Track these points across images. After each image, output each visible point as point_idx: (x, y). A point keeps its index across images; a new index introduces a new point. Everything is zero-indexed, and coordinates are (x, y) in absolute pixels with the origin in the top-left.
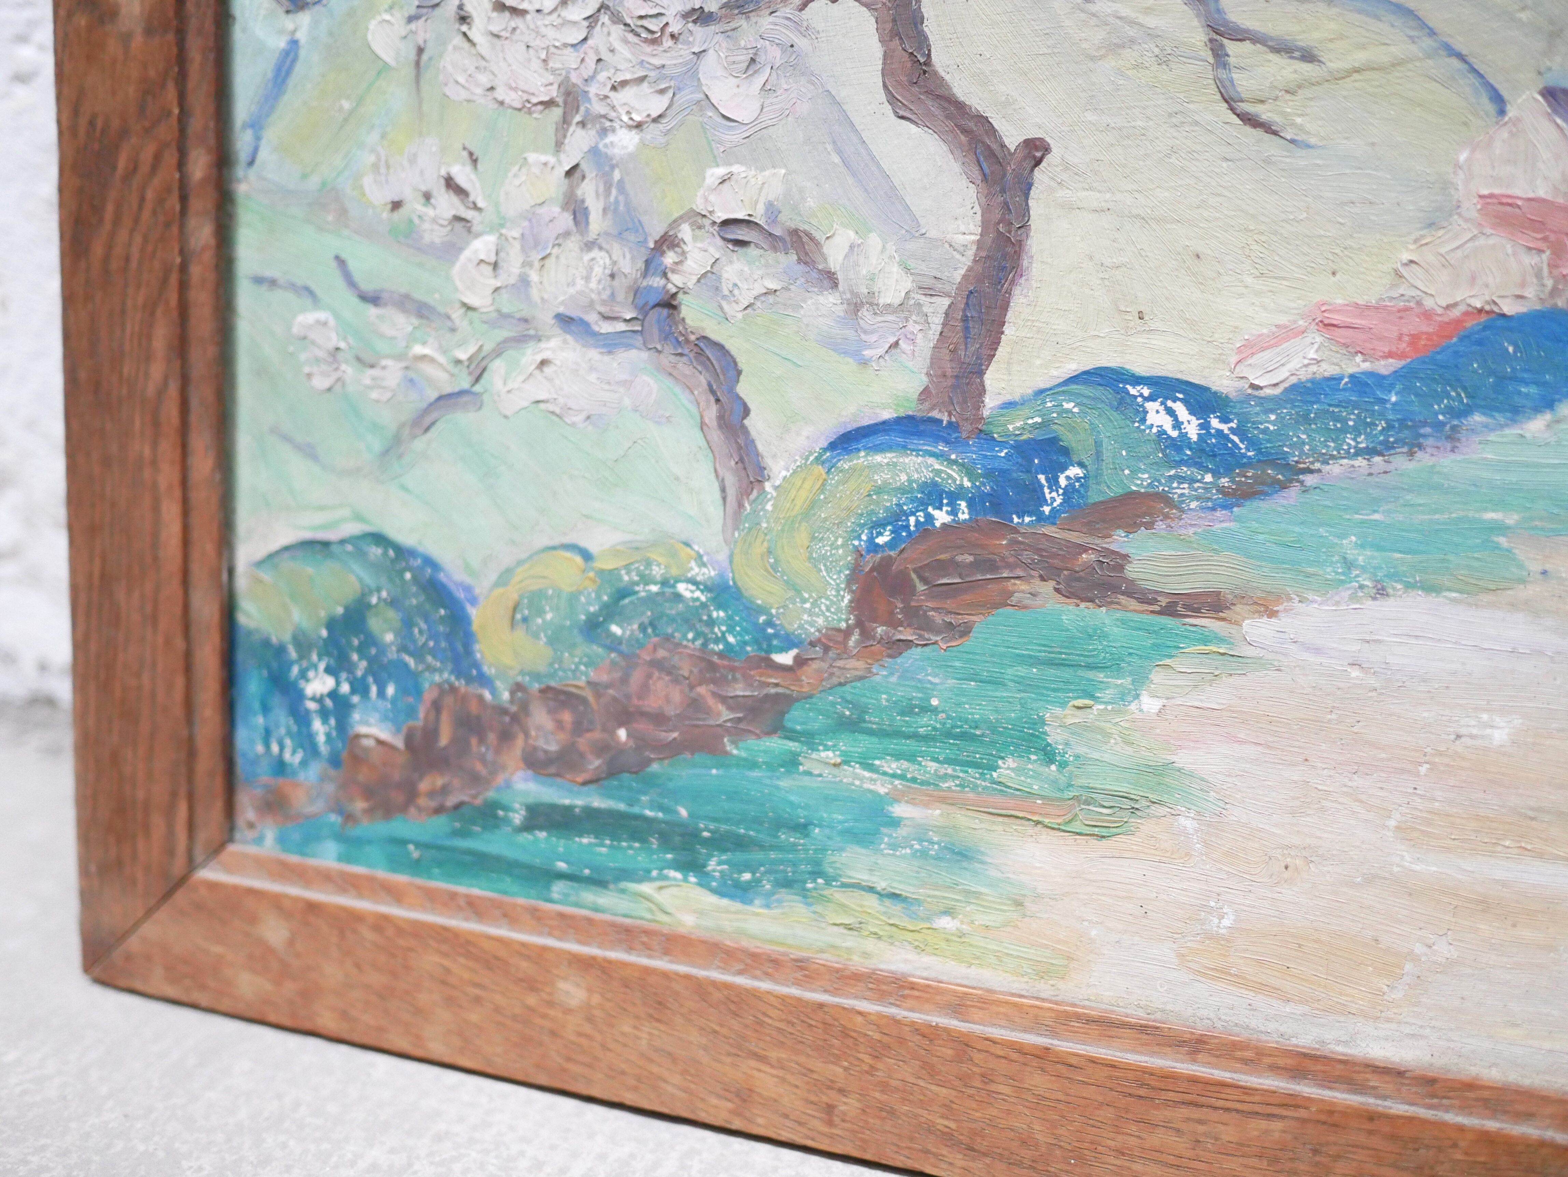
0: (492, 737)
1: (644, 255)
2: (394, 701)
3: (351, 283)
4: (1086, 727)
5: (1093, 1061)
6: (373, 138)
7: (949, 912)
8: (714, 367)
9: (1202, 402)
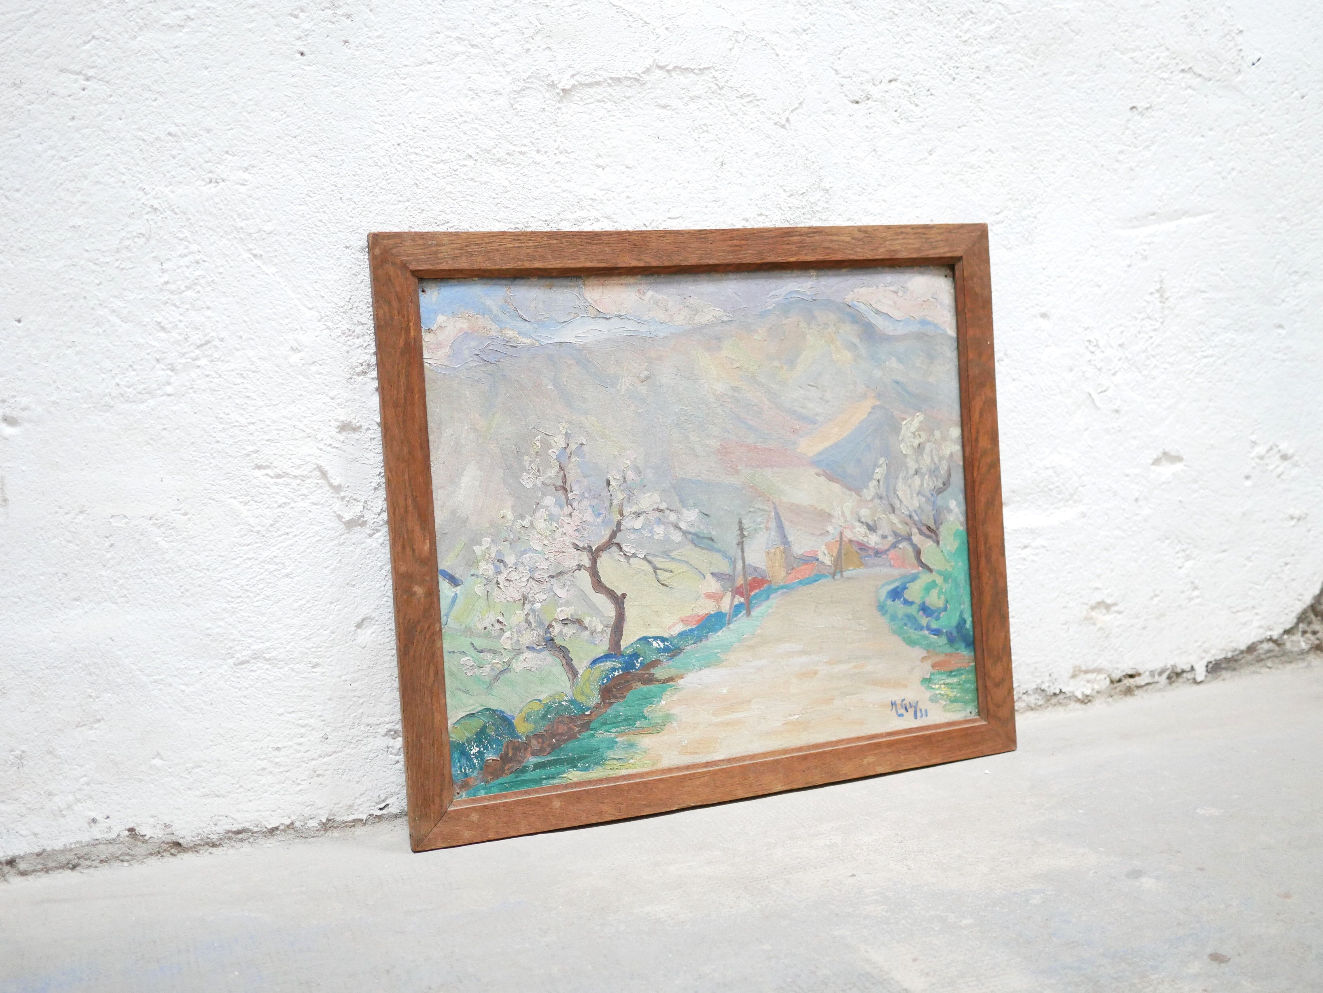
1: (545, 630)
2: (496, 749)
3: (475, 649)
8: (563, 652)
9: (663, 639)
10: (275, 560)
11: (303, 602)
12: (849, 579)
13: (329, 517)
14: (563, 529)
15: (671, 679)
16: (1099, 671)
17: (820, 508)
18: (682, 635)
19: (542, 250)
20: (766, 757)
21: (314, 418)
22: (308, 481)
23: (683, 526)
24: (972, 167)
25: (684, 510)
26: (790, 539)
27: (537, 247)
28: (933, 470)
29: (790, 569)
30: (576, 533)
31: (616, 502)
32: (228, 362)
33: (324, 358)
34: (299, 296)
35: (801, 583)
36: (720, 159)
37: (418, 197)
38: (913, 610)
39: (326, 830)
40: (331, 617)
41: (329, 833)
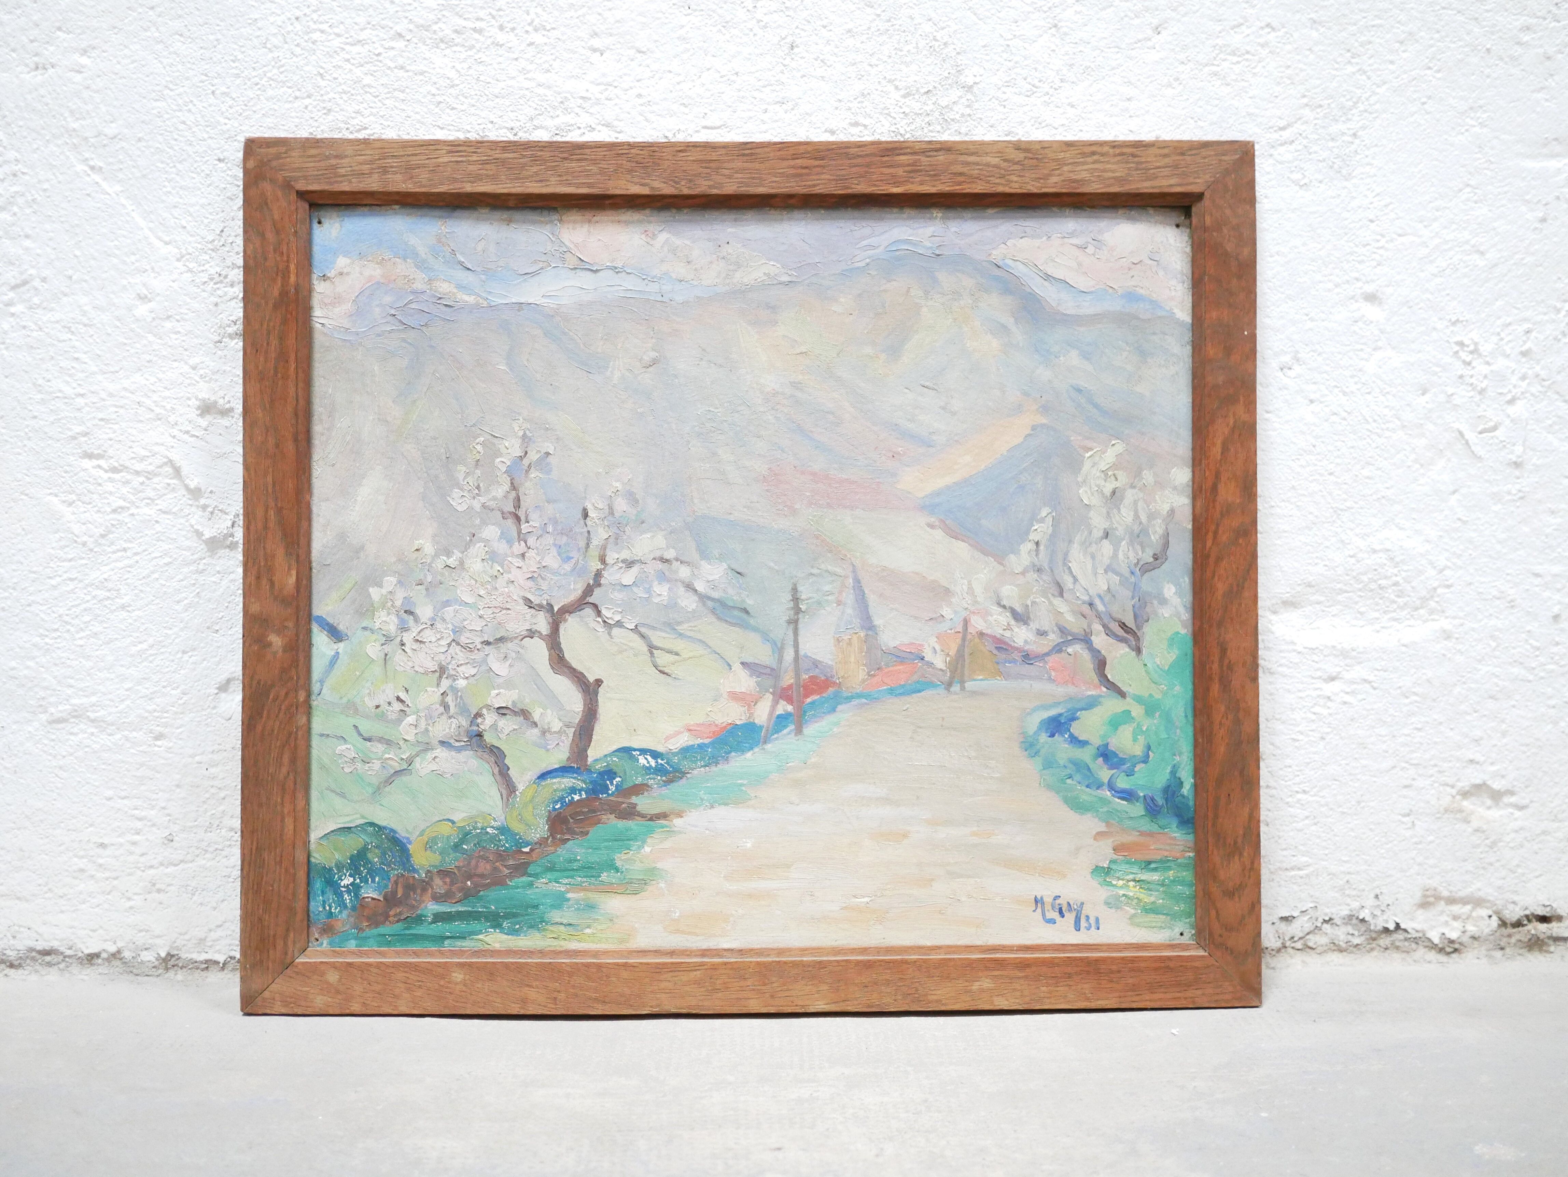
0: (419, 891)
1: (470, 719)
2: (378, 883)
3: (360, 734)
4: (628, 859)
5: (641, 963)
6: (368, 684)
7: (589, 927)
8: (496, 755)
9: (655, 755)
10: (106, 584)
11: (144, 646)
12: (974, 693)
13: (184, 533)
14: (510, 576)
15: (664, 816)
16: (1478, 902)
17: (932, 578)
18: (685, 751)
19: (492, 167)
20: (802, 956)
21: (167, 393)
22: (156, 480)
23: (700, 586)
24: (1233, 53)
25: (703, 563)
26: (878, 621)
27: (485, 163)
28: (1137, 531)
29: (875, 669)
30: (530, 583)
31: (595, 542)
32: (52, 310)
33: (182, 311)
34: (151, 225)
35: (891, 691)
36: (789, 39)
37: (322, 92)
38: (1086, 755)
39: (167, 969)
40: (182, 672)
41: (171, 974)
